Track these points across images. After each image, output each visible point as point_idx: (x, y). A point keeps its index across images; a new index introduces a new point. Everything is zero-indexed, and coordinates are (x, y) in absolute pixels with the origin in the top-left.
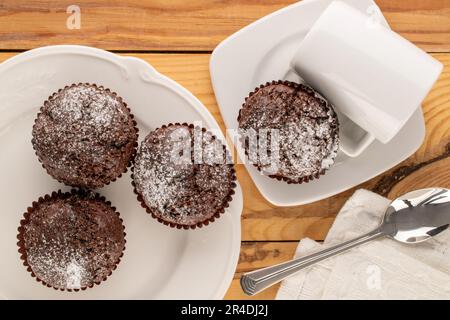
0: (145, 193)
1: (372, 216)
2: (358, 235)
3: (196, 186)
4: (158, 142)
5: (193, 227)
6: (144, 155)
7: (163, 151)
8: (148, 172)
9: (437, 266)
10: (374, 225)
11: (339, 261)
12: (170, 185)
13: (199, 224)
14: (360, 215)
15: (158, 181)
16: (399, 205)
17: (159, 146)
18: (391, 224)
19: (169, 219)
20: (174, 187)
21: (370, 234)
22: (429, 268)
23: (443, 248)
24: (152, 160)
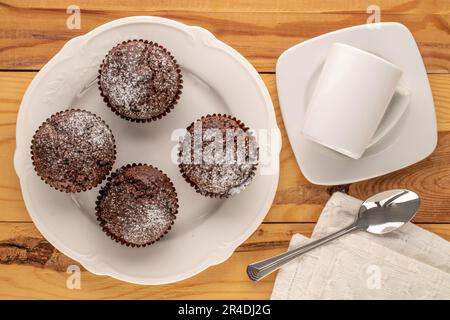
0: (112, 95)
1: (348, 214)
2: (337, 229)
3: (154, 88)
4: (121, 55)
5: (149, 120)
6: (111, 65)
7: (127, 61)
8: (115, 79)
9: (401, 251)
10: (351, 221)
11: (323, 251)
12: (135, 87)
13: (154, 118)
14: (339, 213)
15: (125, 85)
16: (370, 205)
17: (124, 58)
18: (364, 219)
19: (131, 114)
20: (139, 89)
21: (347, 228)
22: (395, 253)
23: (405, 237)
24: (119, 69)
